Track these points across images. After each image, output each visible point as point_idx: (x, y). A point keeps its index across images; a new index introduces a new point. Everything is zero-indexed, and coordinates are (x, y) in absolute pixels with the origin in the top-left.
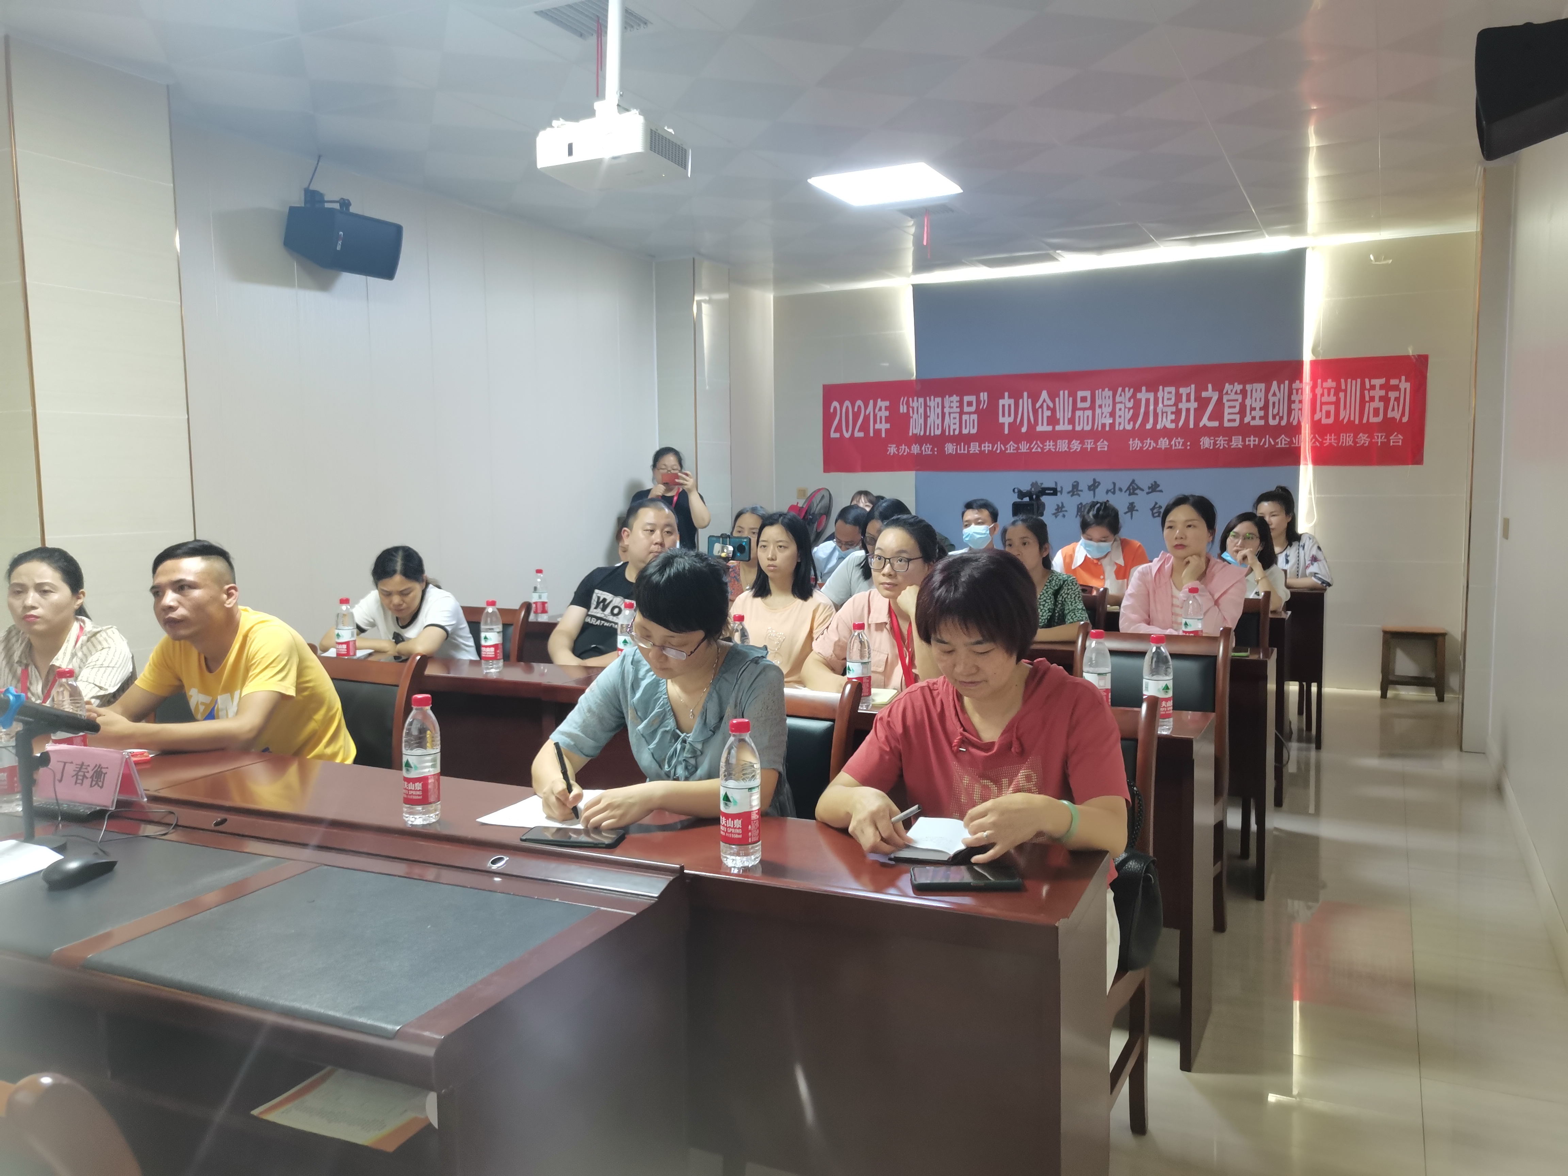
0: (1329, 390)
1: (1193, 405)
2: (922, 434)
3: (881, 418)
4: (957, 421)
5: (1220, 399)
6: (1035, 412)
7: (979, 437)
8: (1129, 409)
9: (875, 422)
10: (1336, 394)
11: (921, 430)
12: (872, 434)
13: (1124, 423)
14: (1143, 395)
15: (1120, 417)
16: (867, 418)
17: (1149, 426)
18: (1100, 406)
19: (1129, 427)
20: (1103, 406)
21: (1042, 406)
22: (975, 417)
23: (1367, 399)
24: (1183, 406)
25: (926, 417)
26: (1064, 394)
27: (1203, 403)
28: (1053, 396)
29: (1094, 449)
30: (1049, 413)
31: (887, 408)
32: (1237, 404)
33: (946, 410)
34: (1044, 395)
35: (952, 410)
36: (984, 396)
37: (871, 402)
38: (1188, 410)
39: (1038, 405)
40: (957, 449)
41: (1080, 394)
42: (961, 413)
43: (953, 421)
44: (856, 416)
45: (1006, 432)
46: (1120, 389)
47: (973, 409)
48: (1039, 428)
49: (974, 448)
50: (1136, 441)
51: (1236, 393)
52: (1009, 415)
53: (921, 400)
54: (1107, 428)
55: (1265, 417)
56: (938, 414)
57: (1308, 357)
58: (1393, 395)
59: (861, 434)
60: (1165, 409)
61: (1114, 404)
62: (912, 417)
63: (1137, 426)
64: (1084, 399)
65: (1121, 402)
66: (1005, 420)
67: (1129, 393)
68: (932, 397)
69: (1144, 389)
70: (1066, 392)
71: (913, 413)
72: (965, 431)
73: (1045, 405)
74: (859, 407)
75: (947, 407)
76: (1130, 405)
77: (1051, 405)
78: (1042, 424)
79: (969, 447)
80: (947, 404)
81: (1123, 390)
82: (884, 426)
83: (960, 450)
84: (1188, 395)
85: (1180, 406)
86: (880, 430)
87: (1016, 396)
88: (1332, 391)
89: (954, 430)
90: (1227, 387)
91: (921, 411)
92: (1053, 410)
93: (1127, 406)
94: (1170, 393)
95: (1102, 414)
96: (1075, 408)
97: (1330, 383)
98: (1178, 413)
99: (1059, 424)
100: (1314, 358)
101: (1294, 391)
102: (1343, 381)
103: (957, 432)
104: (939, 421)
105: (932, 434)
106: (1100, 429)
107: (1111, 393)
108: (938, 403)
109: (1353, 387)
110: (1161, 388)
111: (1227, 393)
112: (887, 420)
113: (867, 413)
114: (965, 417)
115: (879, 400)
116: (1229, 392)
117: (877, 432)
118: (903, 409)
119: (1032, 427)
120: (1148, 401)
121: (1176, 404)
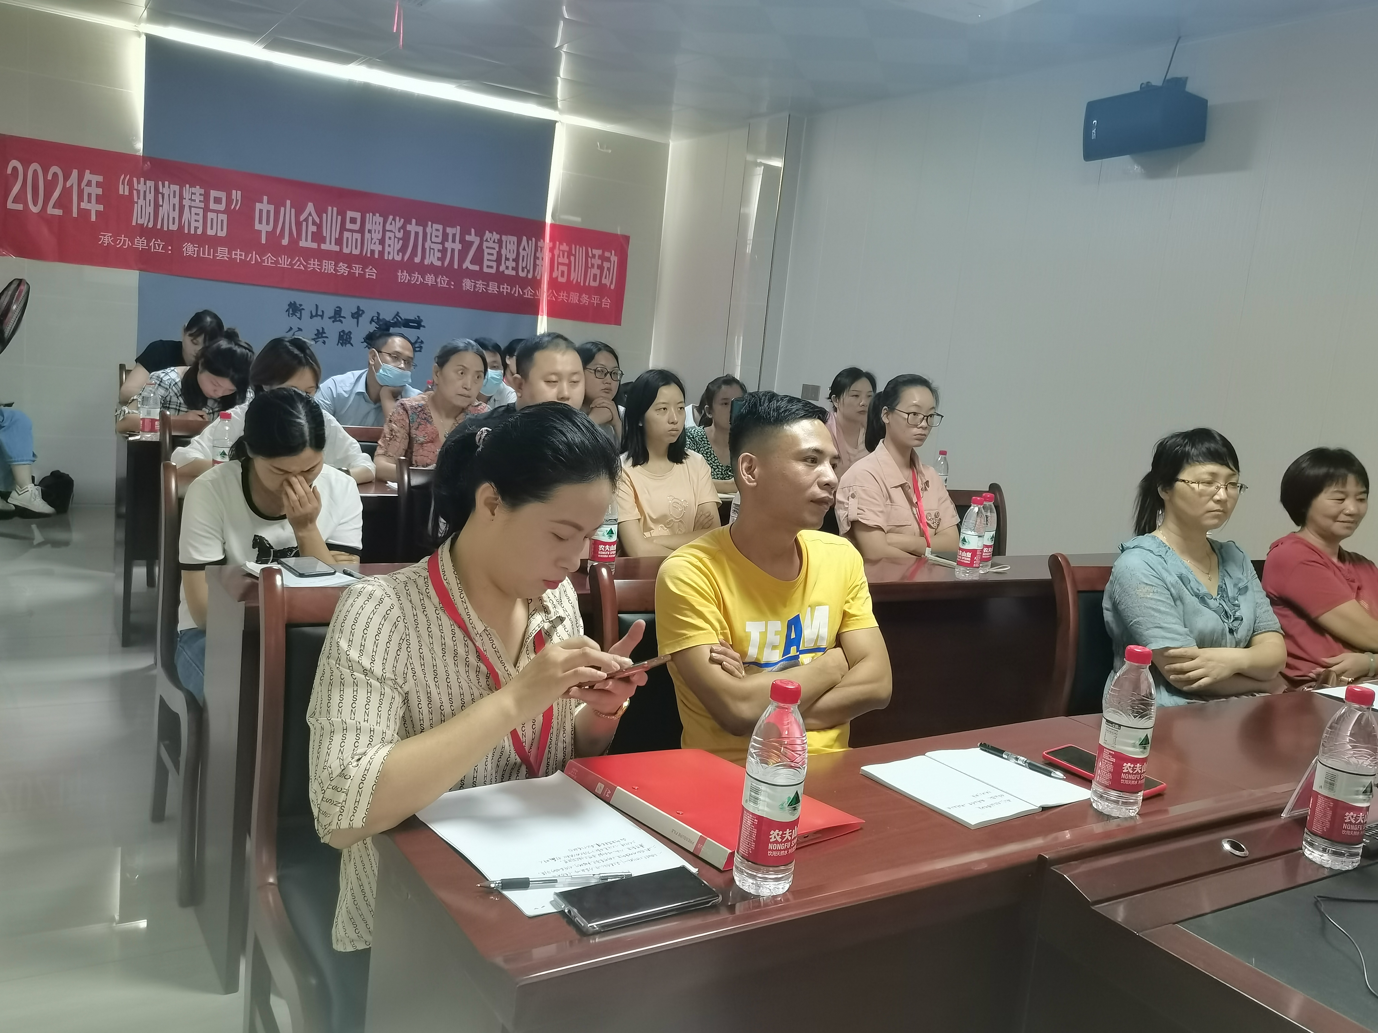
0: (563, 252)
1: (458, 246)
2: (151, 225)
3: (90, 195)
4: (200, 218)
5: (481, 245)
6: (299, 224)
7: (230, 242)
8: (399, 239)
9: (80, 199)
10: (569, 258)
11: (149, 221)
12: (75, 214)
13: (393, 253)
14: (413, 227)
15: (389, 246)
16: (66, 192)
17: (417, 260)
18: (370, 231)
19: (398, 258)
20: (373, 231)
21: (306, 220)
22: (224, 217)
23: (590, 265)
24: (449, 245)
25: (157, 207)
26: (332, 211)
27: (466, 245)
28: (320, 211)
29: (362, 276)
30: (314, 229)
31: (98, 185)
32: (495, 252)
33: (186, 203)
34: (310, 207)
35: (193, 204)
36: (237, 195)
37: (75, 173)
38: (453, 250)
39: (302, 218)
40: (198, 252)
41: (350, 214)
42: (206, 209)
43: (194, 217)
44: (50, 187)
45: (264, 241)
46: (391, 217)
47: (222, 207)
48: (303, 244)
49: (222, 253)
50: (405, 274)
51: (494, 242)
52: (268, 223)
53: (150, 184)
54: (376, 256)
55: (516, 269)
56: (174, 205)
57: (549, 220)
58: (606, 265)
59: (58, 212)
60: (433, 246)
61: (384, 231)
62: (137, 203)
63: (406, 258)
64: (353, 221)
65: (391, 231)
66: (263, 228)
67: (399, 223)
68: (167, 183)
69: (414, 221)
70: (335, 209)
71: (139, 198)
72: (210, 232)
73: (310, 218)
74: (55, 175)
75: (187, 198)
76: (400, 235)
77: (317, 220)
78: (306, 240)
79: (215, 251)
80: (186, 195)
81: (394, 219)
82: (94, 208)
83: (204, 254)
84: (454, 235)
85: (447, 245)
86: (89, 211)
87: (278, 204)
88: (566, 254)
89: (196, 228)
90: (488, 235)
91: (150, 197)
92: (319, 227)
93: (396, 236)
94: (437, 230)
95: (372, 239)
96: (343, 228)
97: (565, 247)
98: (444, 251)
99: (325, 243)
100: (553, 222)
101: (539, 249)
102: (573, 246)
103: (199, 232)
104: (176, 214)
105: (165, 229)
106: (369, 255)
107: (381, 220)
108: (175, 192)
109: (580, 252)
110: (430, 223)
111: (487, 240)
112: (99, 200)
113: (68, 185)
114: (210, 215)
115: (87, 172)
116: (489, 240)
117: (84, 214)
118: (123, 190)
119: (294, 242)
120: (417, 234)
121: (442, 243)
